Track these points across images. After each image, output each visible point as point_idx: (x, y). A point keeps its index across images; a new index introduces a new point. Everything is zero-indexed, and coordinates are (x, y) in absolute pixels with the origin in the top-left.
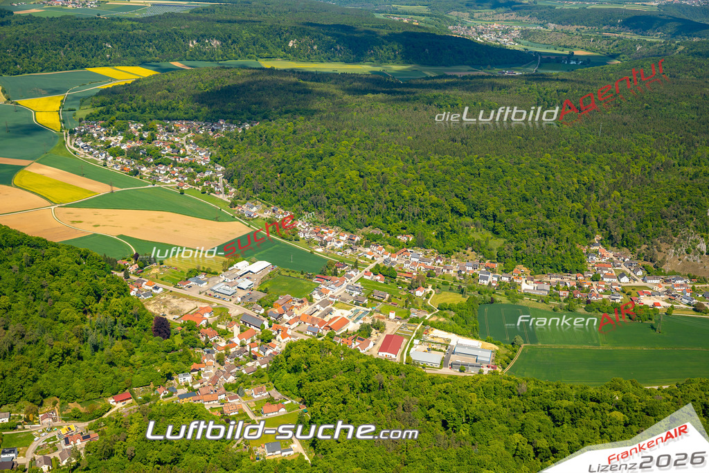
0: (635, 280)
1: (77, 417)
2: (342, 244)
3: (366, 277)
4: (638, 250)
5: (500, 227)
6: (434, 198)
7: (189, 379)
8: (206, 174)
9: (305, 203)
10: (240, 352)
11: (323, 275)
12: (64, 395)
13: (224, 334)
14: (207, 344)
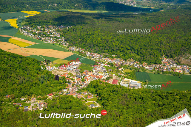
1: (40, 99)
2: (98, 57)
3: (105, 65)
4: (174, 58)
5: (139, 53)
6: (122, 46)
7: (66, 90)
8: (60, 40)
9: (88, 47)
10: (78, 84)
11: (94, 65)
12: (37, 94)
13: (72, 79)
14: (68, 82)
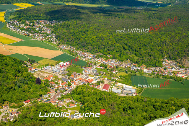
0: (176, 69)
1: (14, 107)
2: (91, 57)
3: (98, 67)
4: (177, 61)
5: (137, 53)
6: (118, 45)
7: (47, 96)
8: (50, 36)
9: (80, 45)
10: (62, 89)
11: (85, 66)
12: (10, 100)
13: (57, 83)
14: (52, 86)
